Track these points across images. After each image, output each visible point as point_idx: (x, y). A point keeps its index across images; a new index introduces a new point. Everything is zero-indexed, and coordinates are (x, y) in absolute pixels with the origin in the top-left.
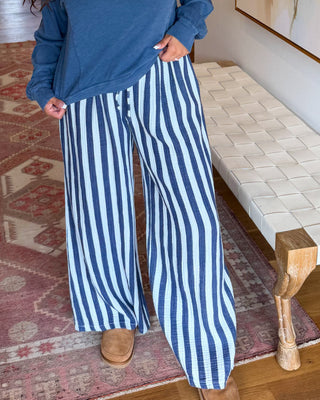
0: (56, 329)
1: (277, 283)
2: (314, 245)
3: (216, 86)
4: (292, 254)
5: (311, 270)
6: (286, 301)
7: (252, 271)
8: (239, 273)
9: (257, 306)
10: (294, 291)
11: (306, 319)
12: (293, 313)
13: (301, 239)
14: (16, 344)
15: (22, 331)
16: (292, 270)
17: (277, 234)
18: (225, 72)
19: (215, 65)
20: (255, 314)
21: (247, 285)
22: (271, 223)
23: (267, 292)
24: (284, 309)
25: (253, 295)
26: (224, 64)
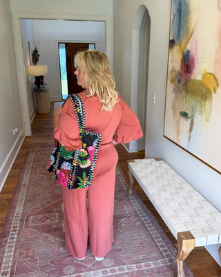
0: (83, 269)
1: (177, 254)
2: (193, 238)
3: (153, 168)
4: (184, 242)
5: (192, 249)
6: (181, 262)
7: (167, 248)
8: (161, 249)
9: (169, 264)
10: (185, 257)
11: (189, 270)
12: (184, 267)
13: (189, 235)
14: (66, 275)
15: (69, 269)
16: (184, 248)
17: (178, 233)
18: (157, 163)
19: (153, 159)
20: (168, 267)
21: (164, 254)
22: (176, 228)
23: (173, 258)
24: (180, 266)
25: (167, 259)
26: (157, 159)
